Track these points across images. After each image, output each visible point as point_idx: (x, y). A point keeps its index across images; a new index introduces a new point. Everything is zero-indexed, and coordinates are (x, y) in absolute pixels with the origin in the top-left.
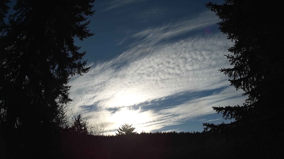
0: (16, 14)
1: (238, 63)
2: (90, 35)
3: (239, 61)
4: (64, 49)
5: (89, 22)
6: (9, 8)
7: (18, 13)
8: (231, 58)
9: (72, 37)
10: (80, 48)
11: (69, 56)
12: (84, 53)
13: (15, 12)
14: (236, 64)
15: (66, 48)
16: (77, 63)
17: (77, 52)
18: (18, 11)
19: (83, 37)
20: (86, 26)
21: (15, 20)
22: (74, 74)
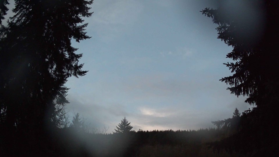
0: (15, 16)
1: (238, 69)
2: (86, 37)
3: (238, 67)
4: (62, 49)
5: (86, 25)
6: (8, 9)
7: (18, 14)
8: (231, 65)
9: (70, 39)
10: (76, 49)
11: (67, 58)
12: (81, 56)
13: (15, 14)
14: (236, 71)
15: (63, 49)
16: (74, 65)
17: (74, 53)
18: (17, 12)
19: (79, 39)
20: (83, 28)
21: (15, 22)
22: (71, 76)
